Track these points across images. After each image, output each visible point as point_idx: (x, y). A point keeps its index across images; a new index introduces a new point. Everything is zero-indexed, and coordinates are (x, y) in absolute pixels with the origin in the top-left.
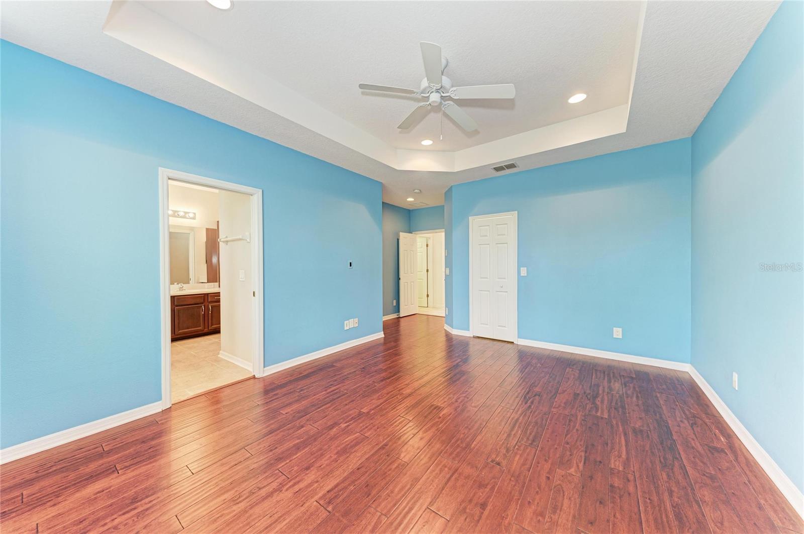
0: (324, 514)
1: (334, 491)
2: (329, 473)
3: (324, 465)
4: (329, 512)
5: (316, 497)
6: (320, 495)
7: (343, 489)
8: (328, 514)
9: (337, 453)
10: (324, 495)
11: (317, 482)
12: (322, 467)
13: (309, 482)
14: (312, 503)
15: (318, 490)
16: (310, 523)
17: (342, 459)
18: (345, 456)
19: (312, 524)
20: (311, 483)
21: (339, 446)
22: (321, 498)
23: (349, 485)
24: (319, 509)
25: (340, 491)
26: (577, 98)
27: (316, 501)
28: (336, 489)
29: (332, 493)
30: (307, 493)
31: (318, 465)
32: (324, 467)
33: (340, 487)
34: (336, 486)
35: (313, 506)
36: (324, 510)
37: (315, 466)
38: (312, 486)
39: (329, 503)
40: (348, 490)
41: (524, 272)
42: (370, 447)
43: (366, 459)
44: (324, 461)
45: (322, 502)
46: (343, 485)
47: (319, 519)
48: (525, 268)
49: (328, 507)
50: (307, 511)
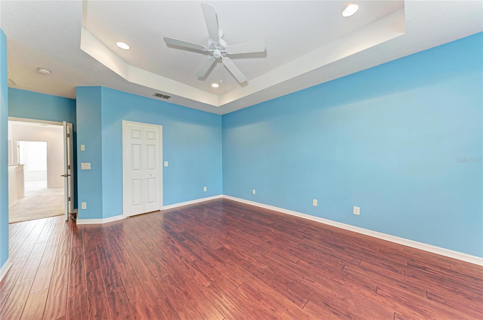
0: (310, 303)
1: (293, 299)
2: (279, 304)
3: (272, 307)
4: (308, 300)
5: (300, 308)
6: (298, 307)
7: (291, 295)
8: (309, 301)
9: (259, 300)
10: (298, 304)
11: (287, 310)
12: (273, 309)
13: (288, 315)
14: (305, 311)
15: (294, 309)
16: (318, 309)
17: (265, 297)
18: (263, 295)
19: (318, 308)
20: (289, 314)
21: (251, 300)
22: (300, 306)
23: (288, 292)
24: (307, 306)
25: (293, 296)
26: (215, 85)
27: (303, 308)
28: (291, 298)
29: (295, 300)
30: (297, 315)
31: (272, 312)
32: (274, 307)
33: (290, 296)
34: (289, 298)
35: (307, 310)
36: (308, 303)
37: (273, 313)
38: (291, 313)
39: (302, 301)
40: (291, 292)
41: (166, 164)
42: (254, 281)
43: (266, 284)
44: (268, 308)
45: (303, 305)
46: (289, 295)
47: (314, 305)
48: (167, 162)
49: (305, 302)
50: (311, 312)
